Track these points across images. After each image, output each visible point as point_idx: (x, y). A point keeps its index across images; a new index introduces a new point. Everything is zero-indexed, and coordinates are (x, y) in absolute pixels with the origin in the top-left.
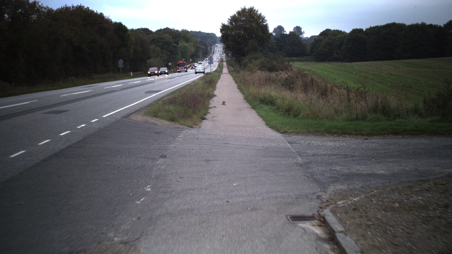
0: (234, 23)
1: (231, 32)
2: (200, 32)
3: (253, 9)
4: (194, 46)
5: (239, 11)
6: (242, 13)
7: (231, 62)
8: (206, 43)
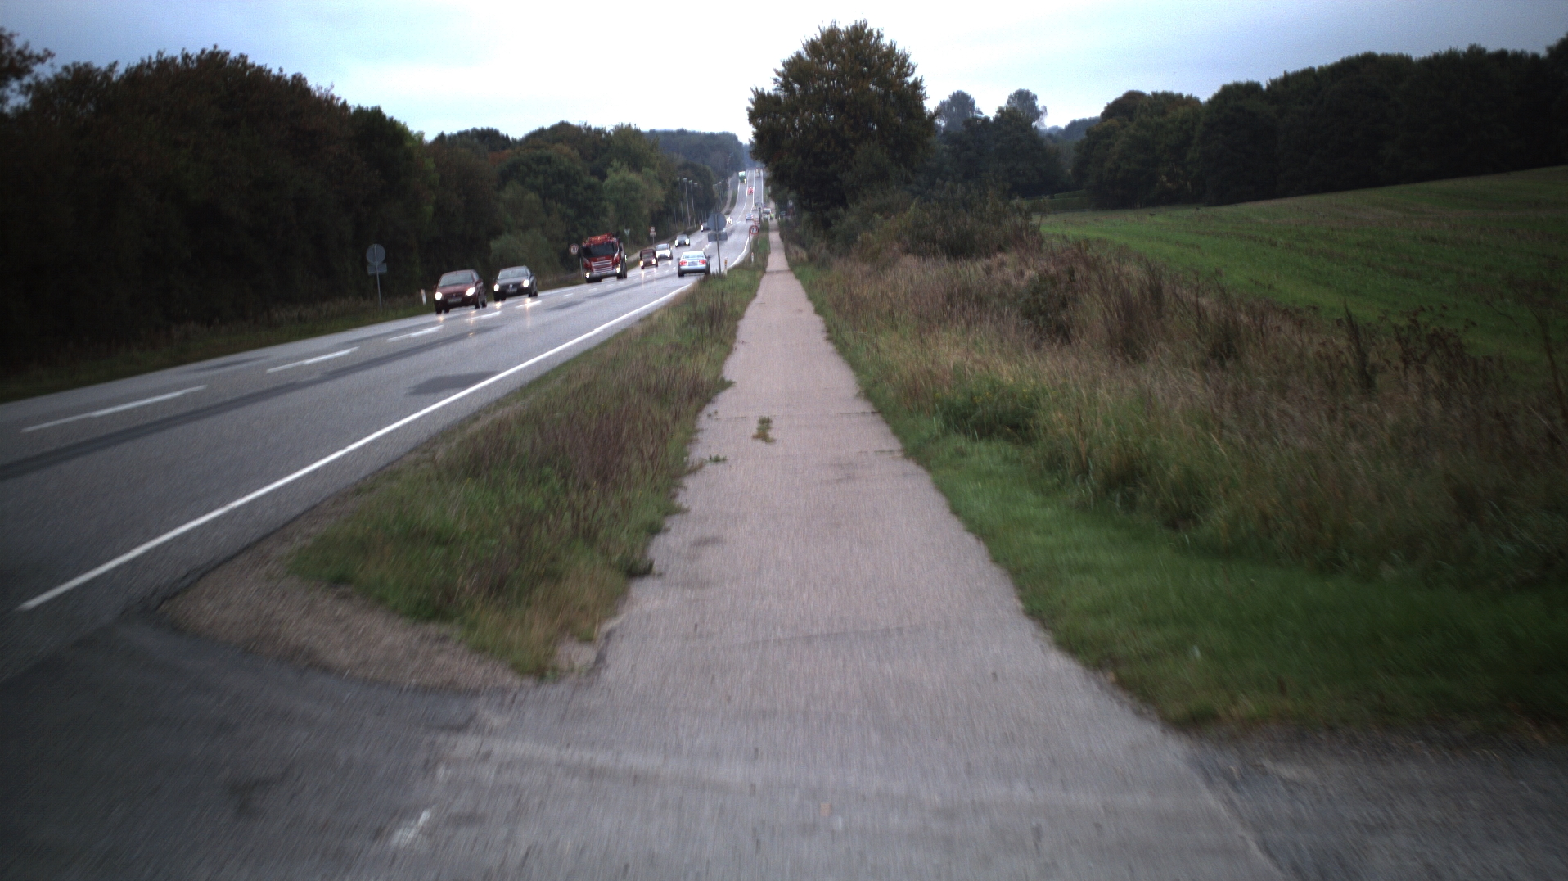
0: (796, 86)
1: (787, 118)
2: (682, 133)
3: (863, 29)
4: (661, 181)
5: (812, 40)
6: (826, 48)
7: (797, 230)
8: (705, 170)
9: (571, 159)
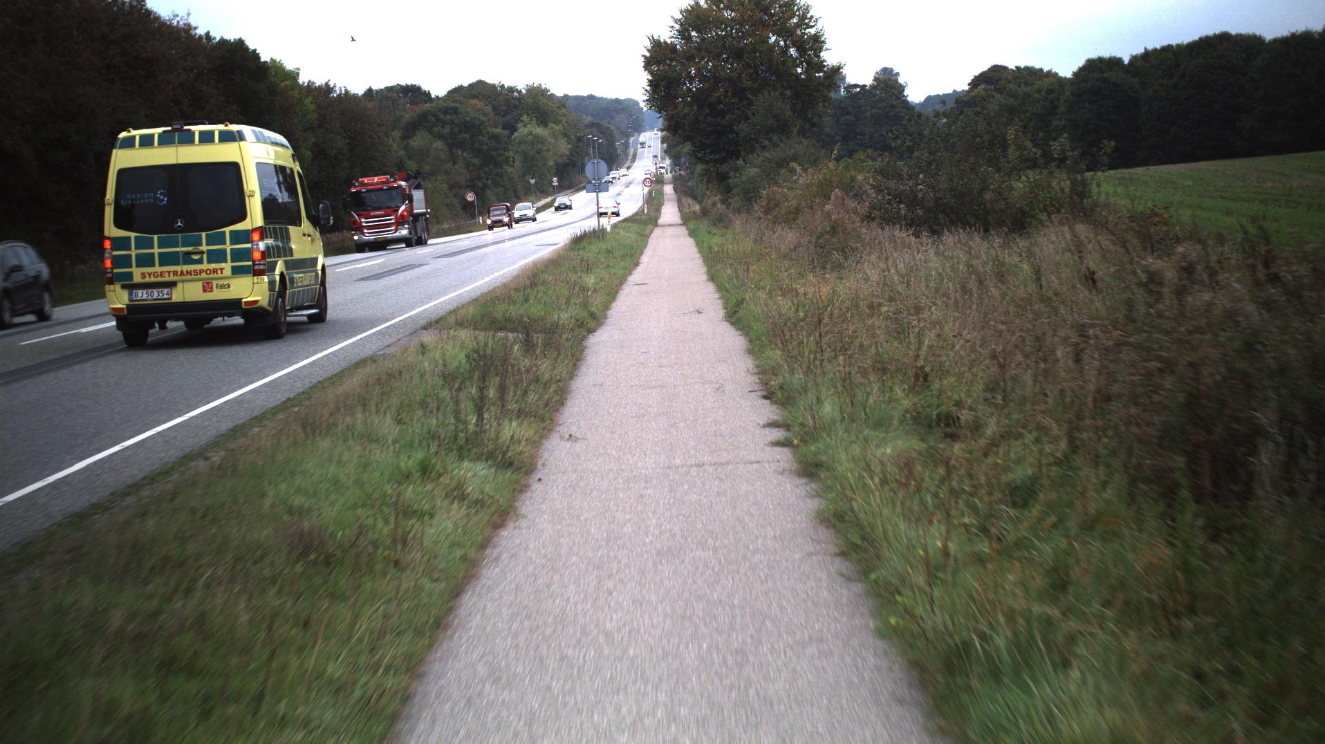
0: (693, 34)
1: (683, 66)
4: (566, 135)
7: (689, 184)
8: (609, 129)
9: (485, 115)
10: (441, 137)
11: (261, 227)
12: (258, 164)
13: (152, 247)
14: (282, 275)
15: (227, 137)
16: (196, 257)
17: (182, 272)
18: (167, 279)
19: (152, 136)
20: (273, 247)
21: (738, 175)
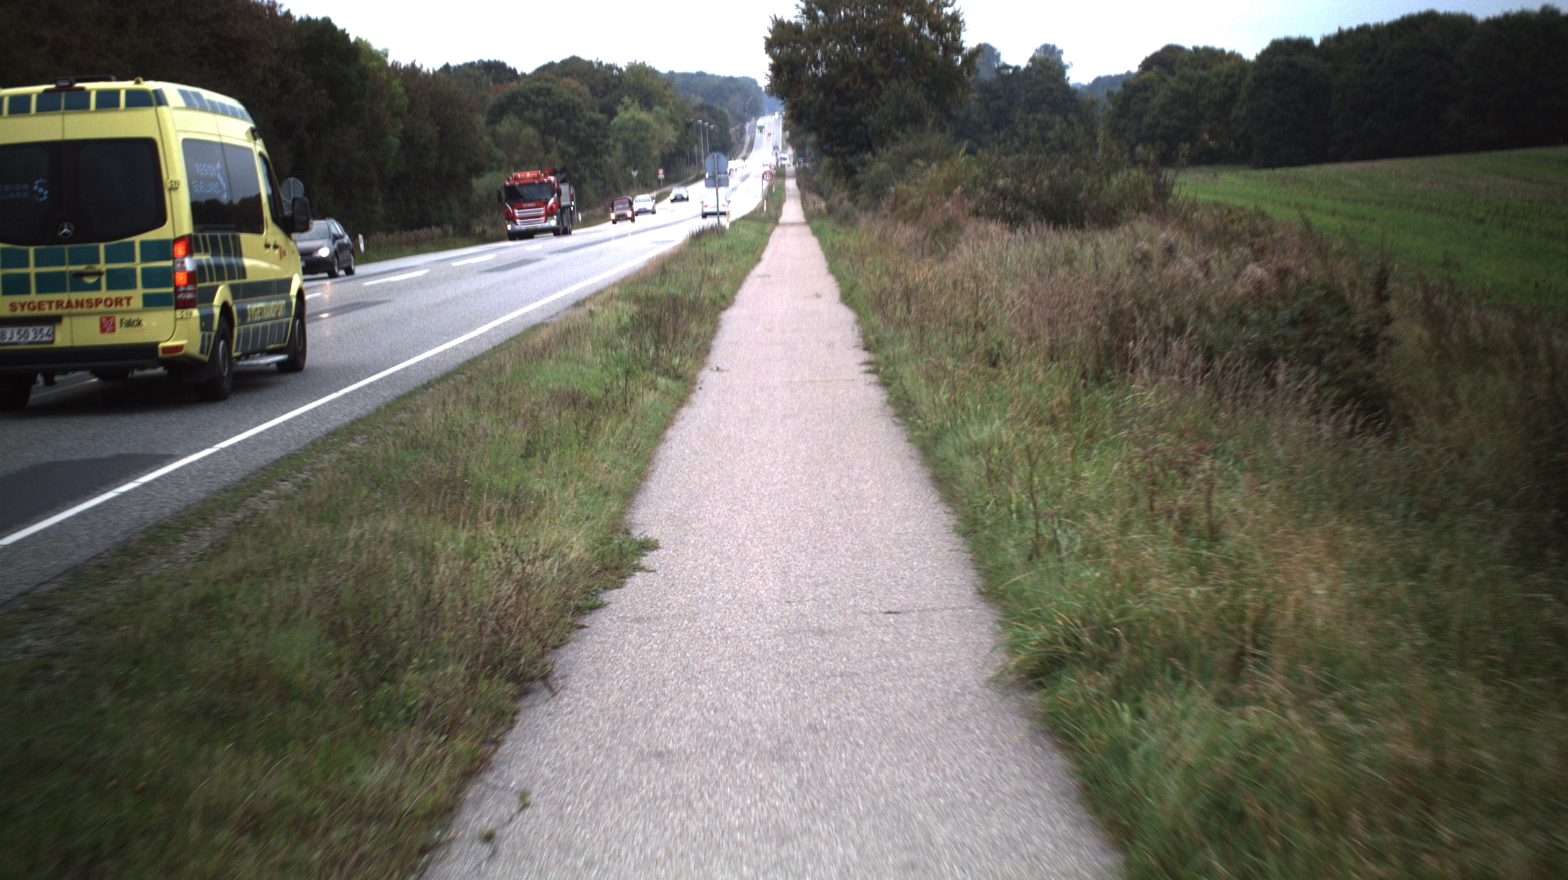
0: (820, 13)
1: (808, 48)
4: (673, 121)
7: (815, 178)
8: (721, 112)
9: (580, 95)
10: (533, 122)
11: (189, 236)
12: (186, 142)
13: (27, 265)
14: (225, 307)
15: (139, 100)
16: (90, 280)
17: (69, 303)
18: (46, 311)
19: (27, 97)
20: (209, 266)
21: (866, 170)
